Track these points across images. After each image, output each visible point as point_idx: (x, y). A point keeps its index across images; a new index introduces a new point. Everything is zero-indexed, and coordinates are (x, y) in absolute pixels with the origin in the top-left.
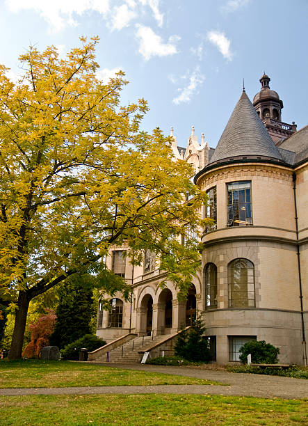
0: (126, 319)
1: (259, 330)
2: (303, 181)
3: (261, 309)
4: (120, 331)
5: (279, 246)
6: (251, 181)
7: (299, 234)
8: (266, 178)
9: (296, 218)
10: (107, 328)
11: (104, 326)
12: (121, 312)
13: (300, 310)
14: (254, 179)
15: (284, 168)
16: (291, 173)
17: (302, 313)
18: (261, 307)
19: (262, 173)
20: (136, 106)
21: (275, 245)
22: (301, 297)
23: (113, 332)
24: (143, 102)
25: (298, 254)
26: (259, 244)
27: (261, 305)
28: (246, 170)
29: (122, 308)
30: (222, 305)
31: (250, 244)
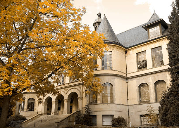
0: (36, 107)
1: (115, 113)
2: (130, 54)
3: (116, 104)
4: (33, 113)
5: (121, 79)
6: (112, 51)
7: (127, 75)
8: (117, 51)
9: (126, 69)
10: (27, 112)
11: (25, 110)
12: (34, 104)
13: (127, 104)
14: (113, 51)
15: (123, 48)
16: (125, 51)
17: (128, 106)
18: (115, 103)
19: (116, 49)
20: (80, 10)
21: (120, 78)
22: (128, 99)
23: (29, 113)
24: (84, 8)
25: (127, 83)
26: (115, 77)
27: (115, 102)
28: (110, 47)
29: (34, 103)
30: (99, 102)
31: (112, 77)
